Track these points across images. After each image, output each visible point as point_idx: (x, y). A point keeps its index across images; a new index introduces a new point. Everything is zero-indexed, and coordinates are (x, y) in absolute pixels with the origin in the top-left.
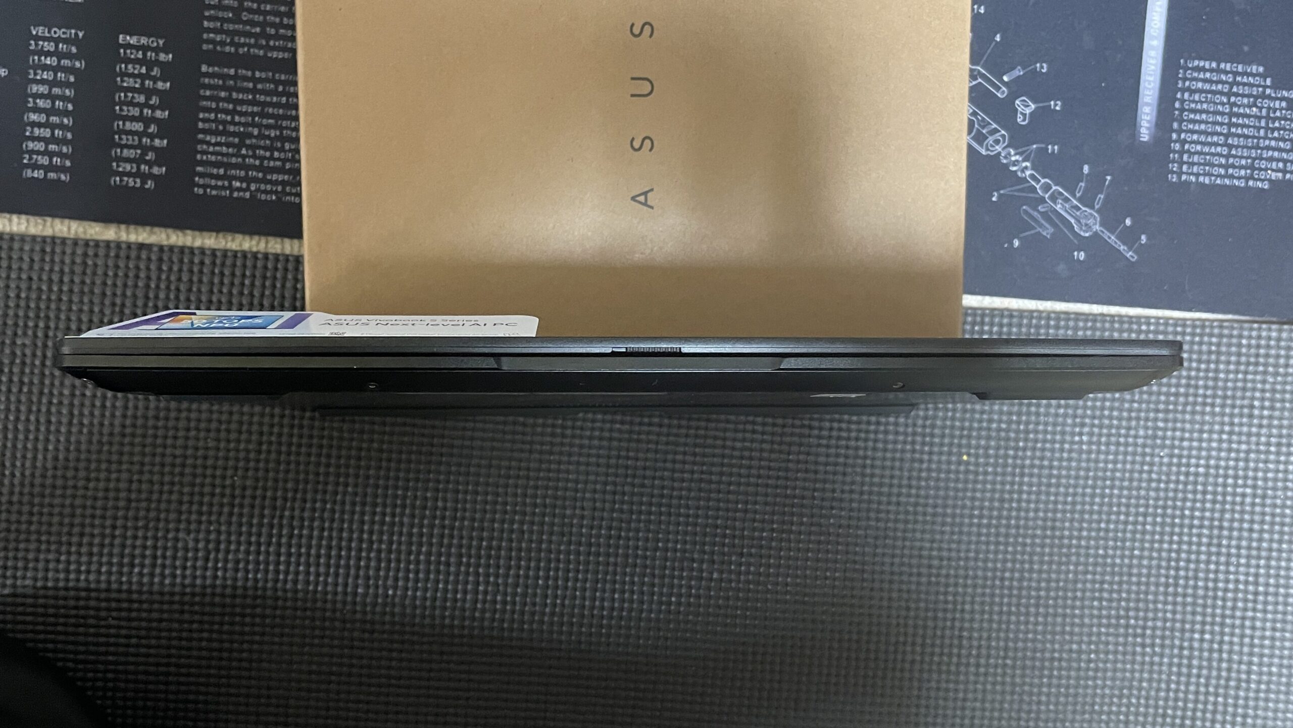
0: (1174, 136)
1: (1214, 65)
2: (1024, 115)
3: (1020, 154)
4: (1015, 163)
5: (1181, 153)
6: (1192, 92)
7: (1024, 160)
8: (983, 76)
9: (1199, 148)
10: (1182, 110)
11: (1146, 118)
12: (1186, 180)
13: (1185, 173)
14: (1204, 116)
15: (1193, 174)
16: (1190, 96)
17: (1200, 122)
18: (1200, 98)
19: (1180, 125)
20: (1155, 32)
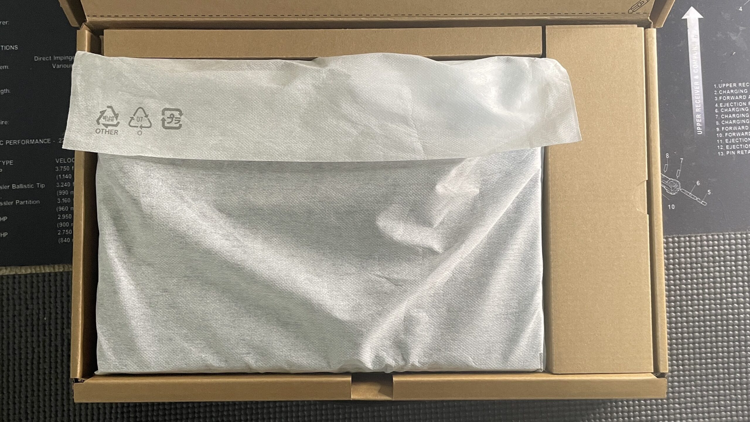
0: (718, 129)
1: (735, 85)
5: (724, 139)
6: (724, 102)
9: (734, 134)
10: (720, 114)
11: (699, 121)
12: (729, 154)
13: (728, 150)
14: (734, 115)
15: (733, 150)
16: (724, 105)
17: (732, 119)
18: (730, 105)
19: (720, 122)
20: (696, 71)
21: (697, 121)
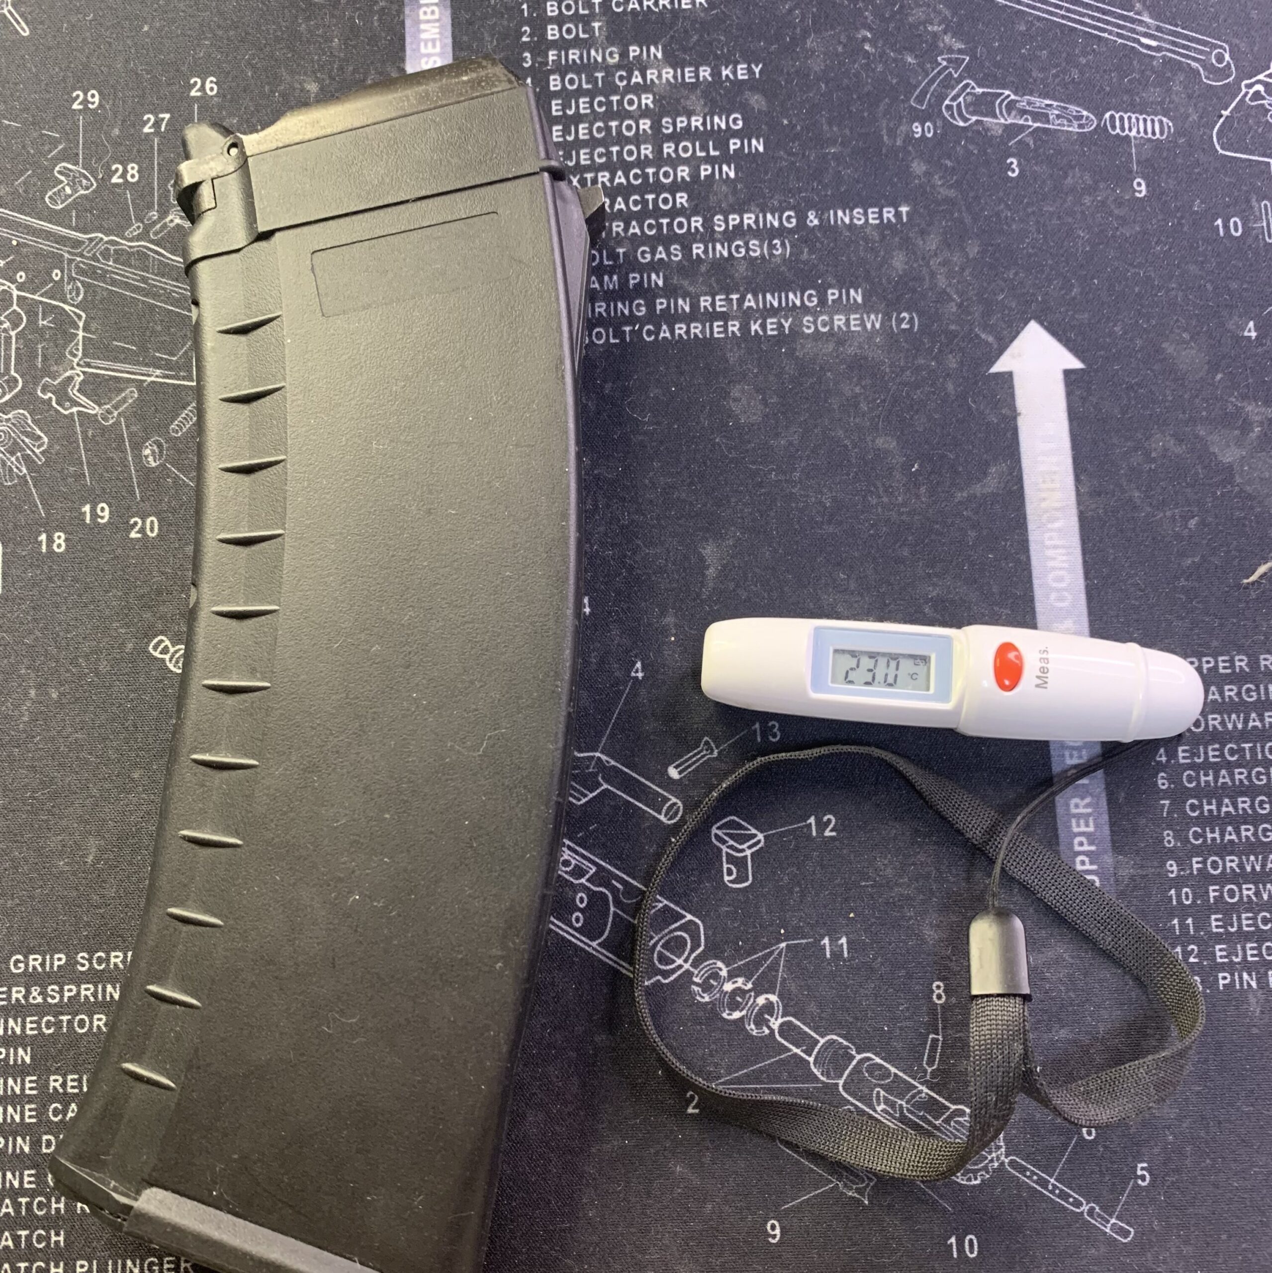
0: (1172, 867)
1: (1241, 662)
2: (740, 863)
3: (746, 972)
4: (734, 1000)
5: (1202, 912)
6: (1196, 742)
7: (759, 990)
8: (612, 775)
9: (1248, 890)
10: (1179, 795)
11: (1083, 829)
12: (1230, 987)
13: (1222, 967)
14: (1244, 803)
15: (1246, 966)
16: (1194, 754)
17: (1237, 821)
18: (1222, 755)
19: (1181, 836)
20: (1061, 599)
21: (1076, 830)
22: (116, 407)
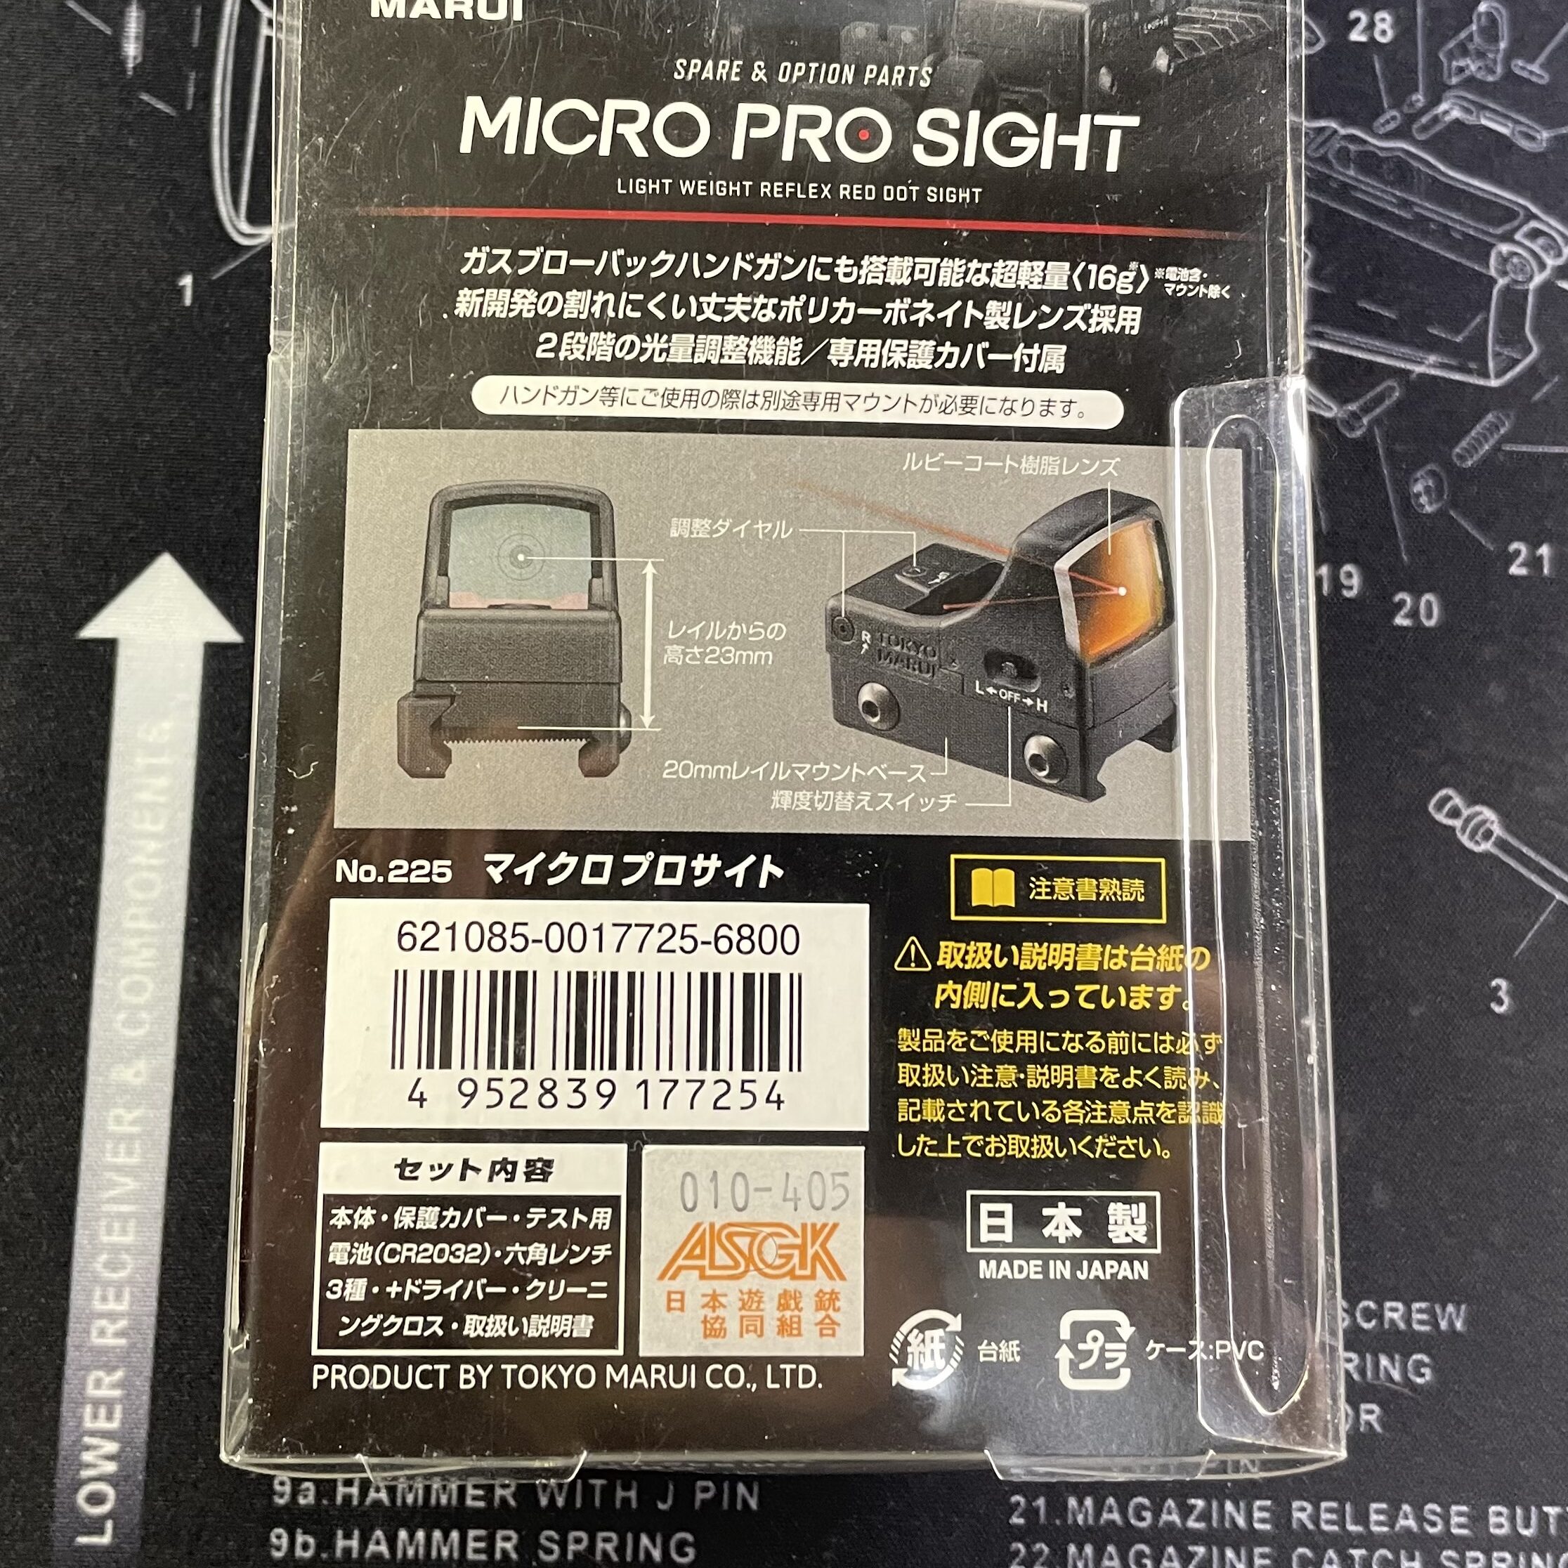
22: (1366, 410)
